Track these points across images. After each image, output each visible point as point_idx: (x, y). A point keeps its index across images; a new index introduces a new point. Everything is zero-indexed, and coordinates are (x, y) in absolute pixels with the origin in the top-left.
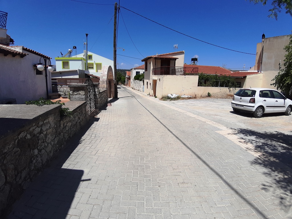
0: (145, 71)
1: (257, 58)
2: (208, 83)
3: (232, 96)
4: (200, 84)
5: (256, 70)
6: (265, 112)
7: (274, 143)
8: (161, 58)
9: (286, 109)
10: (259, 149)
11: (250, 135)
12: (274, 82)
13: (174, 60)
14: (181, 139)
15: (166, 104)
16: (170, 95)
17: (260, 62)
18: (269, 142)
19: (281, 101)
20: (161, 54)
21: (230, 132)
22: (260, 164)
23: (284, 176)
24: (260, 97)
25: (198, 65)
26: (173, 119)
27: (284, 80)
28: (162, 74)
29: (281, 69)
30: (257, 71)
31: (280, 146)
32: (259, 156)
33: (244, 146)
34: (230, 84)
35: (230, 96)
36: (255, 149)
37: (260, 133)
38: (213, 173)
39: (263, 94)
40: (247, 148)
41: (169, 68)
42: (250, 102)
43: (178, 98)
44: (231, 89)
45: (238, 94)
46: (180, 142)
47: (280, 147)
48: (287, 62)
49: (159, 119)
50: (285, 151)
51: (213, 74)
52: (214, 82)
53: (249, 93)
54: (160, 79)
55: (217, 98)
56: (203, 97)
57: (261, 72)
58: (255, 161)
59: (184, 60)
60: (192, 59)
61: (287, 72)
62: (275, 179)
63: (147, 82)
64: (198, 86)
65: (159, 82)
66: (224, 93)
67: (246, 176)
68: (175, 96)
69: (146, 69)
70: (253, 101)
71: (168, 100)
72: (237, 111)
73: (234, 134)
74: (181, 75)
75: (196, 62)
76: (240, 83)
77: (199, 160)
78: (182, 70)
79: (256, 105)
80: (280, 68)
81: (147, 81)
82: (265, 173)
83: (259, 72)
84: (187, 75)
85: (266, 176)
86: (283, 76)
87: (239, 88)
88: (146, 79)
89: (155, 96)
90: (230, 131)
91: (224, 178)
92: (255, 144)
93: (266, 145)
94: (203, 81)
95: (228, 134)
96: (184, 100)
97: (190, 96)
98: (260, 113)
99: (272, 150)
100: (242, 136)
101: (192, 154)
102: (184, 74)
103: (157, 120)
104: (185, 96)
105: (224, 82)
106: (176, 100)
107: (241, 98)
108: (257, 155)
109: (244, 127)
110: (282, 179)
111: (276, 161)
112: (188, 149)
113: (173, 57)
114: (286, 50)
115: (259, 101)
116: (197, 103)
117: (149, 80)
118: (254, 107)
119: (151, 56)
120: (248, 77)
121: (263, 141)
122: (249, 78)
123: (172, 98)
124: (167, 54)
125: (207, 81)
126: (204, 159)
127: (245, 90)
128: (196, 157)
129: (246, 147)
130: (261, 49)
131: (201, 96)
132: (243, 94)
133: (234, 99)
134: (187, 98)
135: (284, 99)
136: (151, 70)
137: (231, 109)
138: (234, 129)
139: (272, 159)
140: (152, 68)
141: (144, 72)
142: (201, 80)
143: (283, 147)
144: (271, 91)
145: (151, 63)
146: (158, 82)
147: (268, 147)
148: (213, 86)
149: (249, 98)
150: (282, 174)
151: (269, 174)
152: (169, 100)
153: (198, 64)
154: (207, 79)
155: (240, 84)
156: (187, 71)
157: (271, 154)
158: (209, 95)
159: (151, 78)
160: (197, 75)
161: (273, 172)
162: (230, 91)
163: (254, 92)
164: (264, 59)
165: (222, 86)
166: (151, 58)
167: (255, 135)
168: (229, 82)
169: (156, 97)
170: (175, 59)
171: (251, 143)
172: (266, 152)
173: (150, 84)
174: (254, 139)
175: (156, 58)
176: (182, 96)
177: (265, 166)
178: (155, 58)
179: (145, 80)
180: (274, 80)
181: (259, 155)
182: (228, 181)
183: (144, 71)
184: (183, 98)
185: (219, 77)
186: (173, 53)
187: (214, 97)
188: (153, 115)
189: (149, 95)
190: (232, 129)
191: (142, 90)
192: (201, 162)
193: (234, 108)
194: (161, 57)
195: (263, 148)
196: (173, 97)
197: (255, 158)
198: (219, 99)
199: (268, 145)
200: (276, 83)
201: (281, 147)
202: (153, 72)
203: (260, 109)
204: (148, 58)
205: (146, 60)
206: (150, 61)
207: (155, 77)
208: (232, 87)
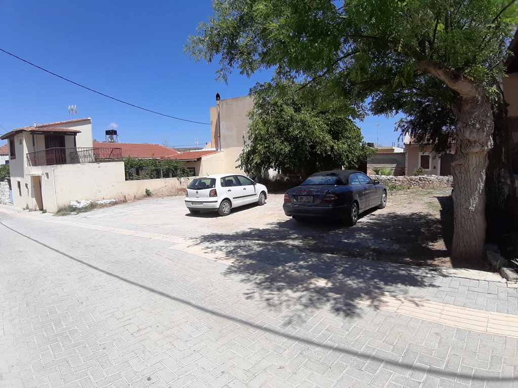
0: (11, 159)
1: (213, 129)
2: (142, 173)
3: (184, 190)
4: (129, 176)
5: (213, 147)
6: (233, 207)
7: (248, 242)
8: (44, 133)
9: (258, 198)
10: (231, 254)
11: (217, 241)
12: (239, 162)
13: (73, 135)
14: (116, 274)
15: (70, 220)
16: (74, 203)
17: (217, 136)
18: (242, 243)
19: (250, 189)
20: (44, 124)
21: (191, 244)
22: (236, 272)
23: (264, 276)
24: (222, 186)
25: (120, 142)
26: (93, 246)
27: (251, 159)
28: (50, 162)
29: (246, 144)
30: (215, 149)
31: (255, 244)
32: (233, 263)
33: (212, 256)
34: (179, 172)
35: (182, 190)
36: (226, 256)
37: (229, 236)
38: (177, 302)
39: (227, 182)
40: (217, 258)
41: (63, 151)
42: (210, 196)
43: (92, 206)
44: (182, 179)
45: (193, 186)
46: (117, 279)
47: (255, 246)
48: (252, 134)
49: (64, 253)
50: (261, 248)
51: (148, 157)
52: (153, 171)
53: (208, 183)
54: (47, 174)
55: (162, 196)
56: (139, 199)
57: (220, 150)
58: (229, 270)
59: (91, 135)
60: (106, 131)
61: (253, 147)
62: (256, 283)
63: (19, 183)
64: (126, 180)
65: (46, 179)
66: (172, 188)
67: (220, 291)
68: (86, 204)
69: (13, 154)
70: (214, 194)
71: (72, 213)
72: (195, 212)
73: (197, 245)
74: (90, 162)
75: (114, 136)
76: (194, 168)
77: (154, 294)
78: (92, 153)
79: (220, 199)
80: (245, 142)
81: (19, 179)
82: (242, 281)
83: (219, 150)
84: (101, 161)
85: (245, 283)
86: (249, 154)
87: (193, 176)
88: (15, 176)
89: (42, 209)
90: (190, 242)
91: (194, 303)
92: (225, 250)
93: (239, 248)
94: (134, 171)
95: (188, 247)
96: (106, 209)
97: (115, 200)
98: (226, 209)
99: (246, 251)
100: (207, 244)
101: (141, 289)
102: (96, 159)
103: (61, 255)
104: (104, 201)
105: (169, 169)
106: (89, 211)
107: (197, 192)
108: (230, 262)
109: (208, 232)
110: (263, 280)
111: (253, 262)
112: (133, 285)
113: (69, 128)
114: (249, 117)
115: (223, 192)
116: (130, 210)
117: (24, 177)
118: (217, 202)
119: (21, 128)
120: (204, 158)
121: (234, 244)
122: (206, 161)
123: (79, 209)
124: (56, 123)
125: (140, 171)
126: (161, 290)
127: (200, 179)
128: (148, 291)
129: (214, 257)
130: (216, 117)
131: (135, 197)
132: (200, 185)
133: (187, 195)
134: (109, 203)
135: (253, 184)
136: (25, 156)
137: (186, 210)
138: (194, 238)
139: (248, 262)
140: (26, 151)
141: (7, 162)
142: (129, 169)
143: (259, 244)
144: (236, 177)
145: (24, 142)
146: (44, 180)
147: (241, 249)
148: (152, 178)
149: (208, 191)
150: (262, 274)
151: (248, 280)
152: (75, 213)
153: (119, 140)
154: (140, 167)
155: (194, 171)
156: (100, 155)
157: (246, 257)
158: (148, 194)
159: (26, 172)
160: (120, 161)
161: (252, 276)
162: (181, 183)
163: (213, 181)
164: (223, 131)
165: (166, 175)
166: (21, 131)
167: (224, 239)
168: (176, 168)
169: (45, 212)
170: (75, 133)
171: (221, 250)
172: (240, 256)
173: (26, 185)
174: (224, 244)
175: (33, 132)
176: (99, 202)
177: (241, 272)
178: (30, 131)
179: (12, 179)
180: (238, 160)
181: (233, 261)
182: (200, 305)
183: (7, 158)
184: (103, 206)
185: (159, 162)
186: (69, 122)
187: (158, 196)
188: (48, 247)
189: (28, 208)
190: (192, 239)
191: (7, 201)
192: (157, 296)
193: (190, 209)
194: (45, 129)
195: (235, 252)
196: (81, 206)
197: (227, 267)
198: (165, 198)
199: (242, 246)
200: (242, 164)
201: (257, 245)
202: (29, 161)
203: (225, 203)
204: (16, 131)
205: (12, 137)
206: (20, 138)
207: (37, 171)
208: (183, 177)
